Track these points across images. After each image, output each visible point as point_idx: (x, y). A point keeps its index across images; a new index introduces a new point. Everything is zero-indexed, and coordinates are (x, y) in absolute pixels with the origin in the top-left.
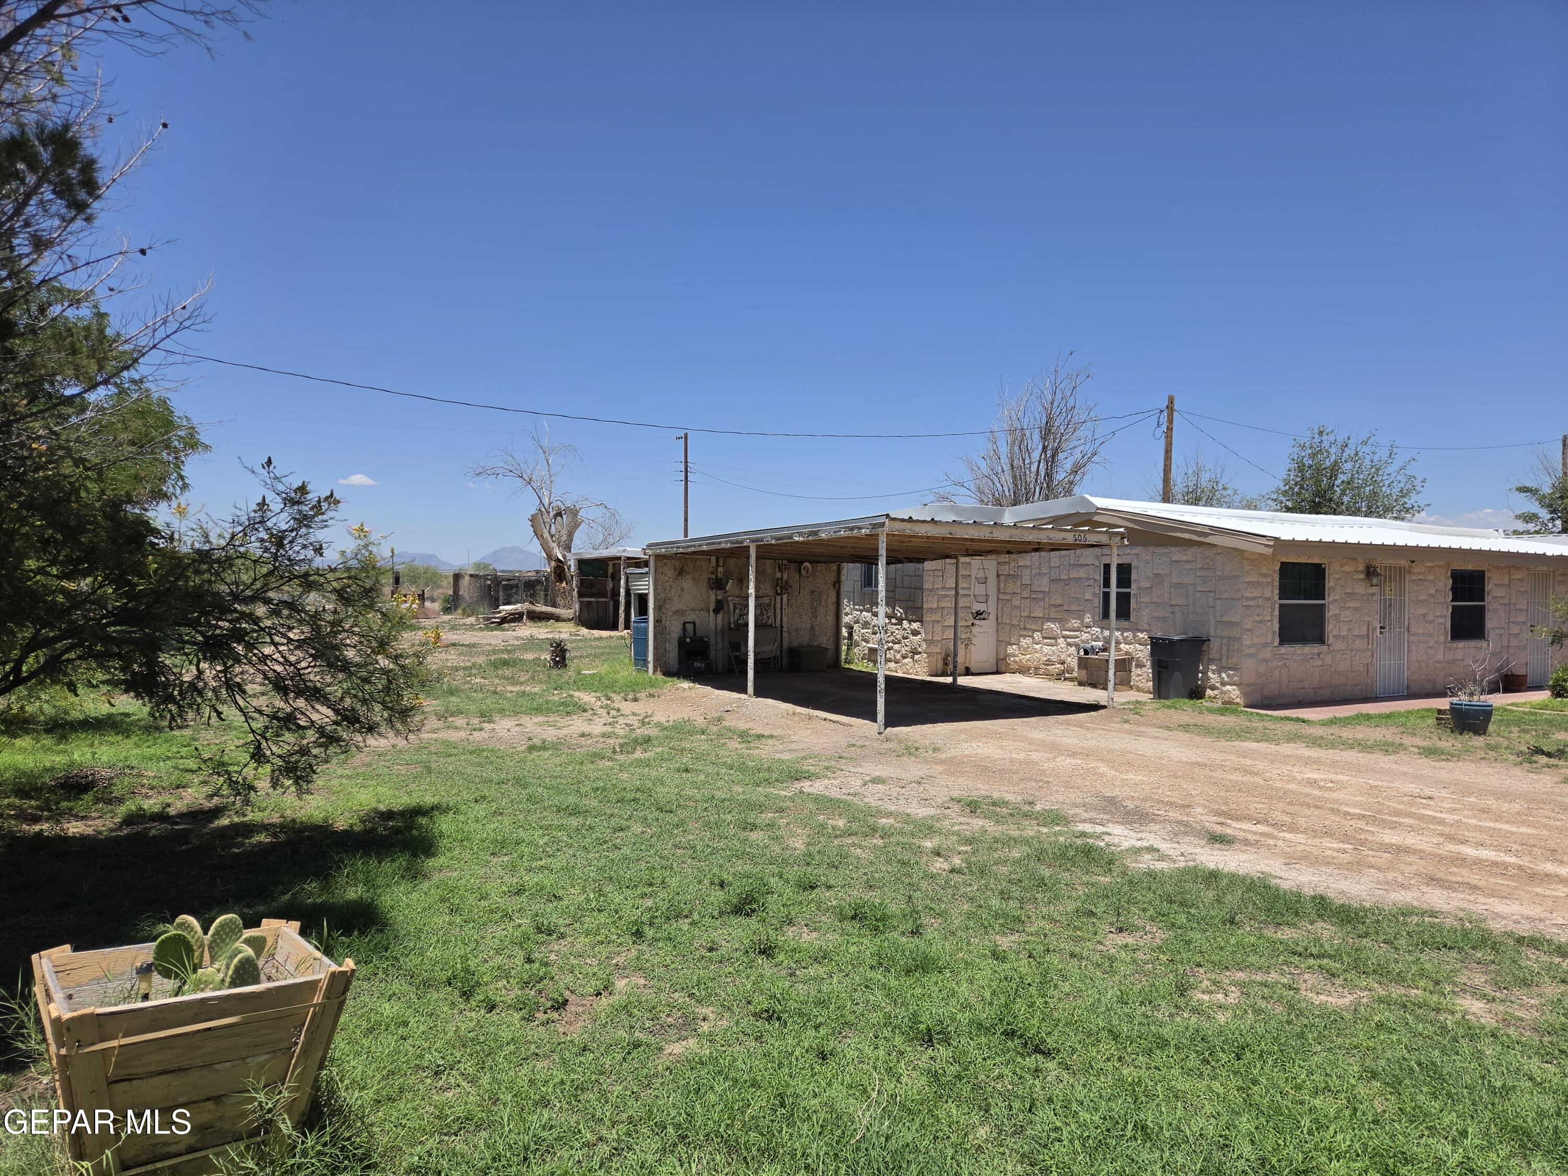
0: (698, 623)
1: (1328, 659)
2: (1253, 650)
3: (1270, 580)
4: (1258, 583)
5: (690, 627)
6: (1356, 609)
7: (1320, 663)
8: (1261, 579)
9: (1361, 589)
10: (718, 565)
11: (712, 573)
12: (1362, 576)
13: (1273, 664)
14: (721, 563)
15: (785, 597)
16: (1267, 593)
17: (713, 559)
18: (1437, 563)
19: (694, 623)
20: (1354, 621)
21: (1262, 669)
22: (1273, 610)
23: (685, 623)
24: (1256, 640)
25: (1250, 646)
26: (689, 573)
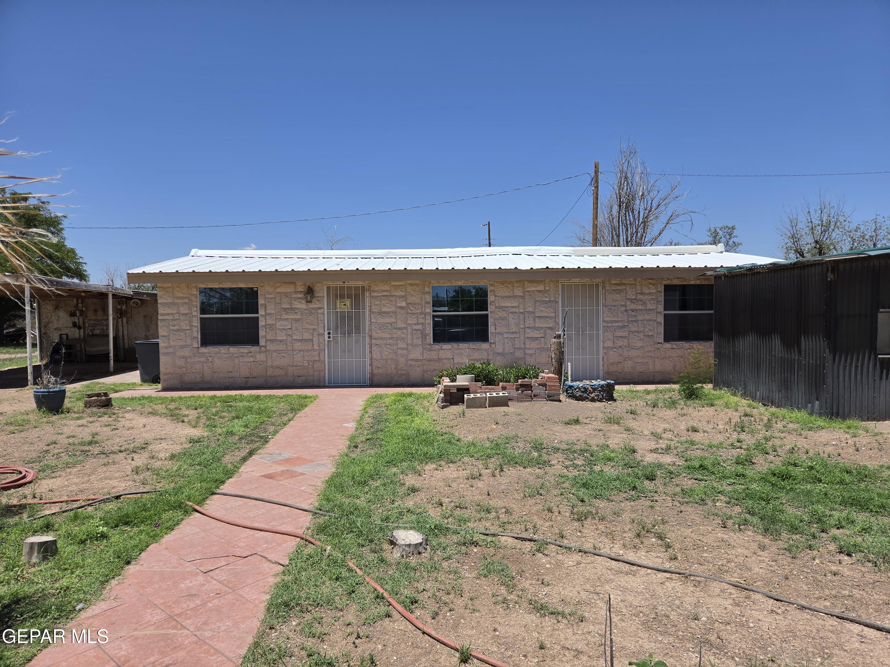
0: (69, 334)
1: (261, 357)
2: (171, 350)
3: (187, 301)
4: (173, 304)
5: (64, 337)
6: (298, 320)
7: (252, 359)
8: (176, 301)
9: (302, 305)
10: (78, 303)
11: (75, 307)
12: (302, 295)
13: (196, 359)
14: (80, 301)
15: (125, 319)
16: (184, 310)
17: (75, 300)
18: (409, 282)
19: (67, 335)
20: (294, 328)
21: (180, 362)
22: (191, 322)
23: (61, 335)
24: (172, 343)
25: (166, 348)
26: (62, 308)
